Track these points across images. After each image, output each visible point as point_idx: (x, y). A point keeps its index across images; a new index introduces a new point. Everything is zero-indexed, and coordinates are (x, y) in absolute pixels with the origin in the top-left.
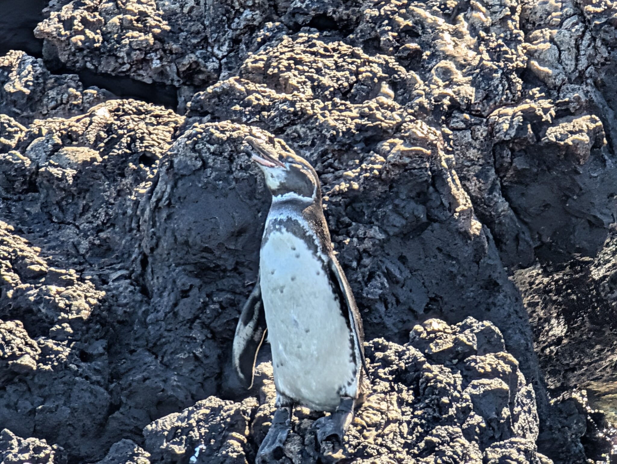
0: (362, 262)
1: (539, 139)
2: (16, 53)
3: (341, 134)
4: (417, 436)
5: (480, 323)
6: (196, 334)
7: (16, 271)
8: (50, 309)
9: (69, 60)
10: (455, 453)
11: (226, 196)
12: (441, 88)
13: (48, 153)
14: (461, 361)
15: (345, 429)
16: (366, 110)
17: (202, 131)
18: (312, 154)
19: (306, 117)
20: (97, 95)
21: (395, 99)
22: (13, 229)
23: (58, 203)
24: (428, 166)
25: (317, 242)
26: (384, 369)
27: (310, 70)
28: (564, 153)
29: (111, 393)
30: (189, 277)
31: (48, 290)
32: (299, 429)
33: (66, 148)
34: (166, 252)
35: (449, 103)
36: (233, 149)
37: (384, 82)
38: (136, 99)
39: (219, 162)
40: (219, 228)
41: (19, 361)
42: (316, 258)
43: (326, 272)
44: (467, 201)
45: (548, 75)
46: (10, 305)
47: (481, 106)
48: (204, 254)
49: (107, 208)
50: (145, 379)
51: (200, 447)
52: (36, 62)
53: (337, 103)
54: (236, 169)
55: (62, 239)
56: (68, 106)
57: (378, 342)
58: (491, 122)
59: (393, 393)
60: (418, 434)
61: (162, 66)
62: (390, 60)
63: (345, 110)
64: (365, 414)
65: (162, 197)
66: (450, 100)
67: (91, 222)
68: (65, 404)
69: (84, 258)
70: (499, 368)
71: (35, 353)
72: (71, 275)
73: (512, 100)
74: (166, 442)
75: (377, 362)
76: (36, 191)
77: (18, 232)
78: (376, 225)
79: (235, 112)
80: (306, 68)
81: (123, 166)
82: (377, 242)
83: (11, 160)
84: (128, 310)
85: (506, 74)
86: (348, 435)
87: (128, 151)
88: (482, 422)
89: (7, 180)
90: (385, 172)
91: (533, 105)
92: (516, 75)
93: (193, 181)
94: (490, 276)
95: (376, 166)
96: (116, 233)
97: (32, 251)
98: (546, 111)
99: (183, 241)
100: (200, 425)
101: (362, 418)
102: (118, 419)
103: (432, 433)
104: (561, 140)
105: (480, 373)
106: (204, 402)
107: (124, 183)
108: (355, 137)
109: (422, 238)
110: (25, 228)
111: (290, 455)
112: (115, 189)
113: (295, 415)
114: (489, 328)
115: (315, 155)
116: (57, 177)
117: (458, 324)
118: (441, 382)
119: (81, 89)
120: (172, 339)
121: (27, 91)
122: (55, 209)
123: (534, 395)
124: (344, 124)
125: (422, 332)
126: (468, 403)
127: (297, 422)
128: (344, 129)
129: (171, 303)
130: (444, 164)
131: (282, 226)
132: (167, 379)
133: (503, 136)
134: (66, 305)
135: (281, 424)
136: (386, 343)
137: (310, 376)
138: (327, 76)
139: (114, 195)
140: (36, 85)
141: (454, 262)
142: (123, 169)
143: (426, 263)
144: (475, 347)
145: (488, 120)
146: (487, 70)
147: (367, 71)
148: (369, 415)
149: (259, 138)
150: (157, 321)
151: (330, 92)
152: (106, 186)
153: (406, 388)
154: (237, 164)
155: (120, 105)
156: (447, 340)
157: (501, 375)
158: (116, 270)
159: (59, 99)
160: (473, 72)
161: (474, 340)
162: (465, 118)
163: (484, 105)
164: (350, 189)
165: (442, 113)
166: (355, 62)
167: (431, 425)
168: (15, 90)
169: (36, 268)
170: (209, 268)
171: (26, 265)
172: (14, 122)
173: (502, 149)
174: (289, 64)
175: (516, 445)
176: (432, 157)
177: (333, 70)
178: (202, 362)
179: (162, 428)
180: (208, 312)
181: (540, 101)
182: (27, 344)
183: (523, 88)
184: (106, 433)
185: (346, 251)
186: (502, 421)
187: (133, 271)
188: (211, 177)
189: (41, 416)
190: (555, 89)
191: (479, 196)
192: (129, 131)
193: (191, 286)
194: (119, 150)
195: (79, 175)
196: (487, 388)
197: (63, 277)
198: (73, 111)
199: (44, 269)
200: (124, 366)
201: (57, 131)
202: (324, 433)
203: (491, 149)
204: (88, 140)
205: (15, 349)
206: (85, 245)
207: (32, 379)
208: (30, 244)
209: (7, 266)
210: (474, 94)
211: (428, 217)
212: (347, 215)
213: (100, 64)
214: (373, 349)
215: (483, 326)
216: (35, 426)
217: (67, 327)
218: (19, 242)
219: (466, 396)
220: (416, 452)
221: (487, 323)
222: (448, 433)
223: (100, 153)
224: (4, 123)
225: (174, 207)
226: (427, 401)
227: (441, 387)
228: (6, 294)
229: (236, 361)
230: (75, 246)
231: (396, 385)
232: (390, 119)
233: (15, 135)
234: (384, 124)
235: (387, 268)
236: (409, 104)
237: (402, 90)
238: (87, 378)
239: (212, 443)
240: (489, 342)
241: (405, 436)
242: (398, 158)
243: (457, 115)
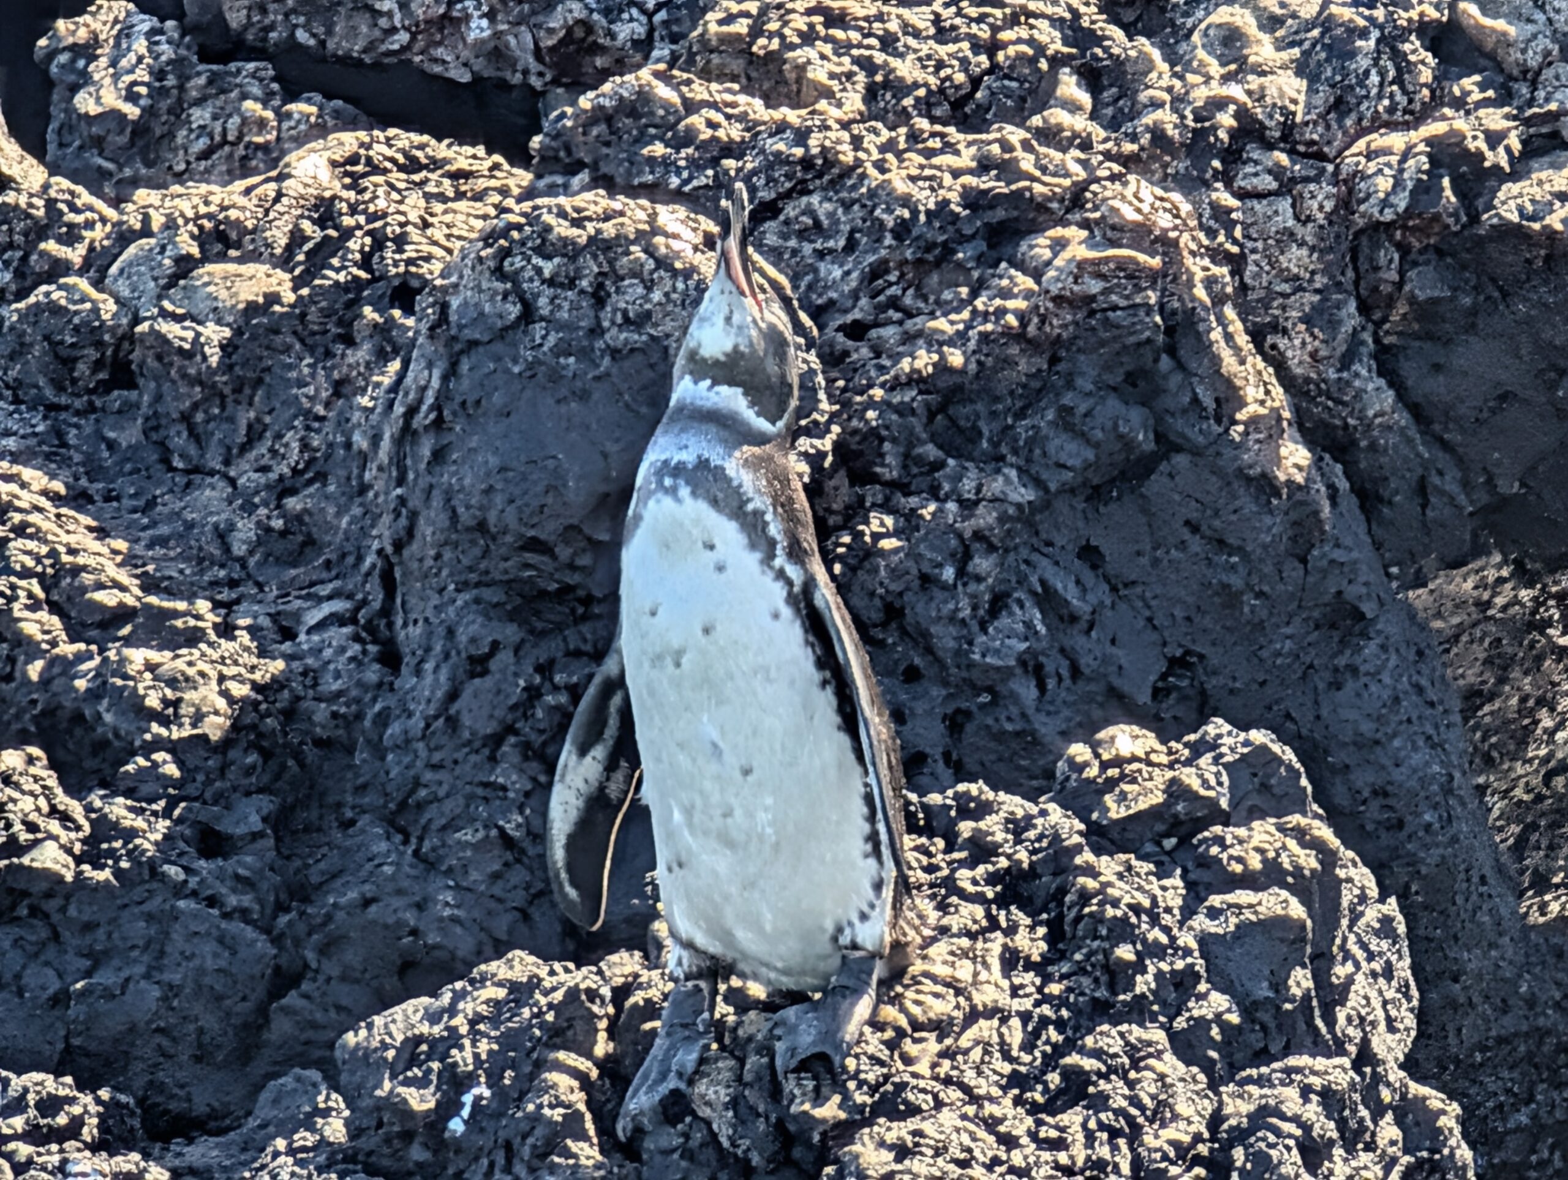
0: (970, 568)
1: (1474, 219)
2: (110, 8)
3: (922, 218)
4: (1044, 1054)
5: (1242, 736)
6: (504, 774)
7: (55, 608)
8: (123, 713)
9: (250, 24)
10: (1135, 1101)
11: (583, 396)
12: (1214, 84)
13: (162, 282)
14: (1184, 841)
15: (847, 1038)
16: (996, 149)
17: (523, 220)
18: (847, 273)
19: (836, 171)
20: (319, 116)
21: (1094, 116)
22: (63, 491)
23: (186, 418)
24: (1153, 301)
25: (775, 529)
26: (972, 868)
27: (866, 42)
28: (1543, 252)
29: (277, 940)
30: (490, 619)
31: (123, 661)
32: (735, 1039)
33: (209, 267)
34: (432, 553)
35: (1233, 123)
36: (606, 268)
37: (1067, 70)
38: (408, 130)
39: (566, 305)
40: (565, 485)
41: (26, 860)
42: (771, 575)
43: (798, 611)
44: (1267, 392)
45: (1503, 40)
46: (34, 702)
47: (1320, 129)
48: (531, 557)
49: (308, 428)
50: (367, 902)
51: (476, 1091)
52: (161, 32)
53: (922, 131)
54: (613, 323)
55: (189, 517)
56: (241, 151)
57: (967, 793)
58: (1345, 170)
59: (992, 936)
60: (1048, 1049)
61: (497, 35)
62: (1083, 9)
63: (942, 151)
64: (910, 994)
65: (420, 401)
66: (1237, 116)
67: (264, 469)
68: (147, 976)
69: (244, 567)
70: (1285, 862)
71: (73, 835)
72: (198, 617)
73: (1405, 111)
74: (391, 1079)
75: (960, 850)
76: (132, 385)
77: (78, 499)
78: (1012, 465)
79: (651, 160)
80: (855, 36)
81: (349, 315)
82: (1011, 511)
83: (63, 302)
84: (343, 710)
85: (1390, 41)
86: (857, 1056)
87: (363, 274)
88: (1229, 1010)
89: (57, 356)
90: (1036, 320)
91: (1461, 124)
92: (1418, 43)
93: (498, 359)
94: (1339, 593)
95: (1011, 304)
96: (327, 497)
97: (105, 550)
98: (1494, 139)
99: (473, 523)
100: (479, 1032)
101: (903, 1010)
102: (295, 1013)
103: (1084, 1046)
104: (1533, 218)
105: (1233, 874)
106: (493, 966)
107: (351, 360)
108: (959, 224)
109: (1142, 496)
110: (96, 488)
111: (705, 1112)
112: (328, 377)
113: (727, 1000)
114: (1264, 748)
115: (855, 275)
116: (180, 348)
117: (1186, 739)
118: (1115, 903)
119: (277, 102)
120: (445, 788)
121: (132, 111)
122: (179, 433)
123: (1402, 929)
124: (932, 189)
125: (1086, 764)
126: (1189, 960)
127: (731, 1019)
128: (931, 206)
129: (439, 694)
130: (1200, 292)
131: (681, 482)
132: (425, 900)
133: (1375, 211)
134: (165, 702)
135: (685, 1026)
136: (990, 795)
137: (757, 895)
138: (911, 57)
139: (324, 395)
140: (158, 93)
141: (1235, 559)
142: (350, 324)
143: (1156, 562)
144: (1224, 803)
145: (1337, 167)
146: (1339, 31)
147: (1019, 41)
148: (921, 997)
149: (676, 236)
150: (408, 741)
151: (918, 99)
152: (306, 371)
153: (1028, 921)
154: (615, 310)
155: (362, 145)
156: (1149, 784)
157: (1290, 880)
158: (320, 600)
159: (218, 129)
160: (1302, 36)
161: (1220, 784)
162: (1278, 164)
163: (1328, 127)
164: (942, 367)
165: (1211, 151)
166: (987, 15)
167: (1084, 1022)
168: (100, 110)
169: (108, 598)
170: (543, 594)
171: (84, 590)
172: (85, 197)
173: (1376, 246)
174: (811, 26)
175: (1299, 1077)
176: (1165, 276)
177: (928, 37)
178: (523, 851)
179: (382, 1042)
180: (540, 714)
181: (1482, 112)
182: (53, 811)
183: (1435, 78)
184: (266, 1052)
185: (924, 539)
186: (1288, 1006)
187: (364, 602)
188: (545, 348)
189: (83, 1008)
190: (1525, 79)
191: (1314, 375)
192: (372, 218)
193: (495, 646)
194: (338, 270)
195: (236, 341)
196: (1248, 915)
197: (179, 623)
198: (254, 163)
199: (130, 601)
200: (322, 865)
201: (187, 221)
202: (793, 1051)
203: (1345, 246)
204: (268, 246)
205: (18, 827)
206: (245, 531)
207: (63, 910)
208: (101, 533)
209: (30, 595)
210: (1302, 98)
211: (1159, 437)
212: (933, 439)
213: (329, 32)
214: (953, 813)
215: (1246, 743)
216: (67, 1038)
217: (165, 762)
218: (71, 528)
219: (1187, 939)
220: (1039, 1098)
221: (1259, 736)
222: (1127, 1043)
223: (293, 280)
224: (56, 201)
225: (450, 429)
226: (1078, 957)
227: (1115, 917)
228: (25, 674)
229: (558, 854)
230: (222, 535)
231: (1003, 913)
232: (1055, 175)
233: (85, 233)
234: (1038, 188)
235: (1043, 582)
236: (1128, 127)
237: (1114, 90)
238: (212, 901)
239: (507, 1082)
240: (1265, 787)
241: (1015, 1053)
242: (1071, 279)
243: (1255, 155)
